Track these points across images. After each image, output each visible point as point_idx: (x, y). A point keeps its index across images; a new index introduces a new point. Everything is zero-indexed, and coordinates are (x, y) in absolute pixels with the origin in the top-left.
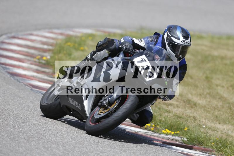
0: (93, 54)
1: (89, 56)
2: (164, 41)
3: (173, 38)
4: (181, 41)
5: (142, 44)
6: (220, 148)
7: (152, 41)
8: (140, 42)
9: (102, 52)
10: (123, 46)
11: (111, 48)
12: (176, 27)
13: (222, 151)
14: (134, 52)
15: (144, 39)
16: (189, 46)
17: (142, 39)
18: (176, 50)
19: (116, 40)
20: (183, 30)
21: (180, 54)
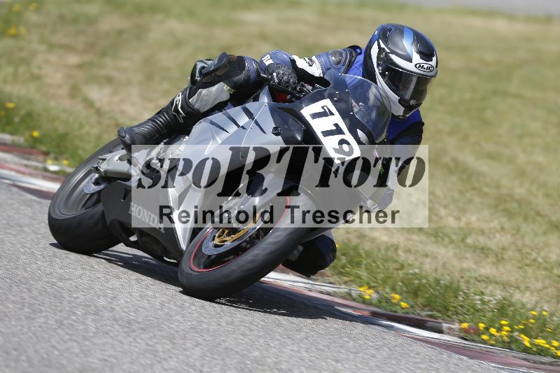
0: (189, 92)
1: (180, 97)
2: (369, 64)
3: (393, 57)
4: (416, 66)
5: (316, 71)
6: (343, 267)
7: (338, 63)
8: (310, 65)
9: (214, 89)
10: (272, 74)
11: (236, 79)
12: (400, 30)
13: (348, 274)
14: (301, 91)
15: (318, 57)
16: (432, 76)
17: (314, 58)
18: (401, 87)
19: (249, 59)
20: (419, 39)
21: (412, 97)
